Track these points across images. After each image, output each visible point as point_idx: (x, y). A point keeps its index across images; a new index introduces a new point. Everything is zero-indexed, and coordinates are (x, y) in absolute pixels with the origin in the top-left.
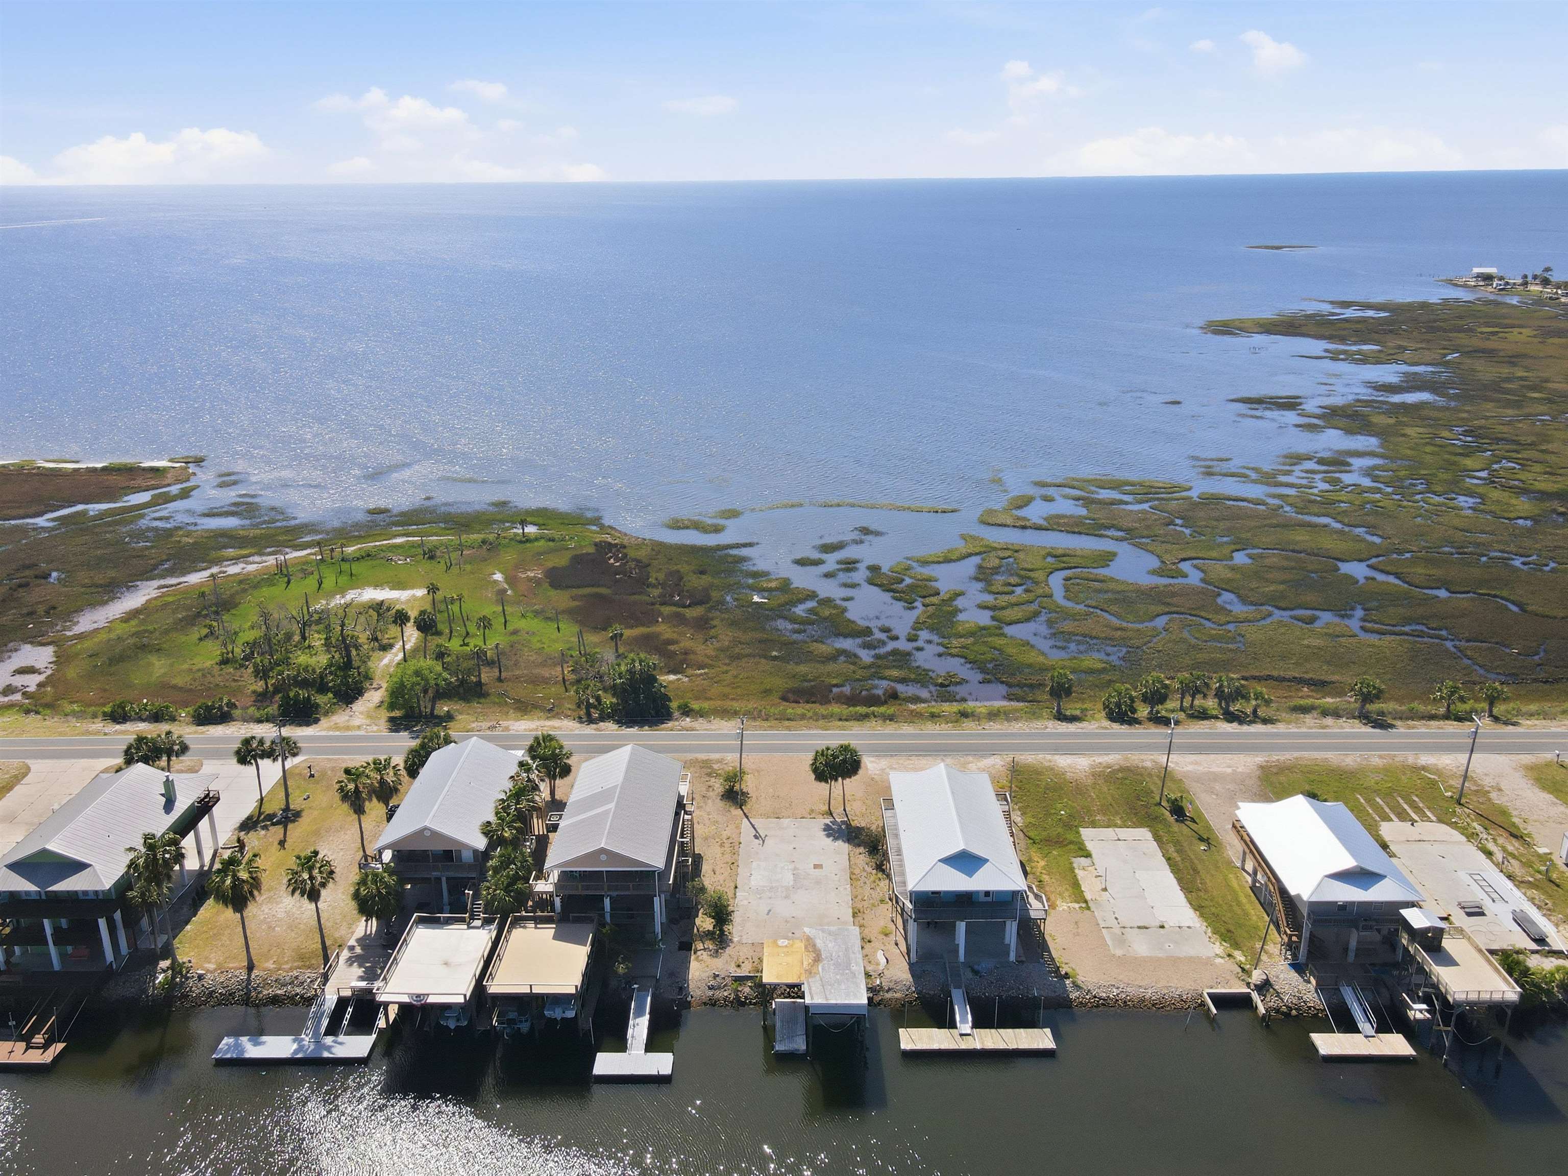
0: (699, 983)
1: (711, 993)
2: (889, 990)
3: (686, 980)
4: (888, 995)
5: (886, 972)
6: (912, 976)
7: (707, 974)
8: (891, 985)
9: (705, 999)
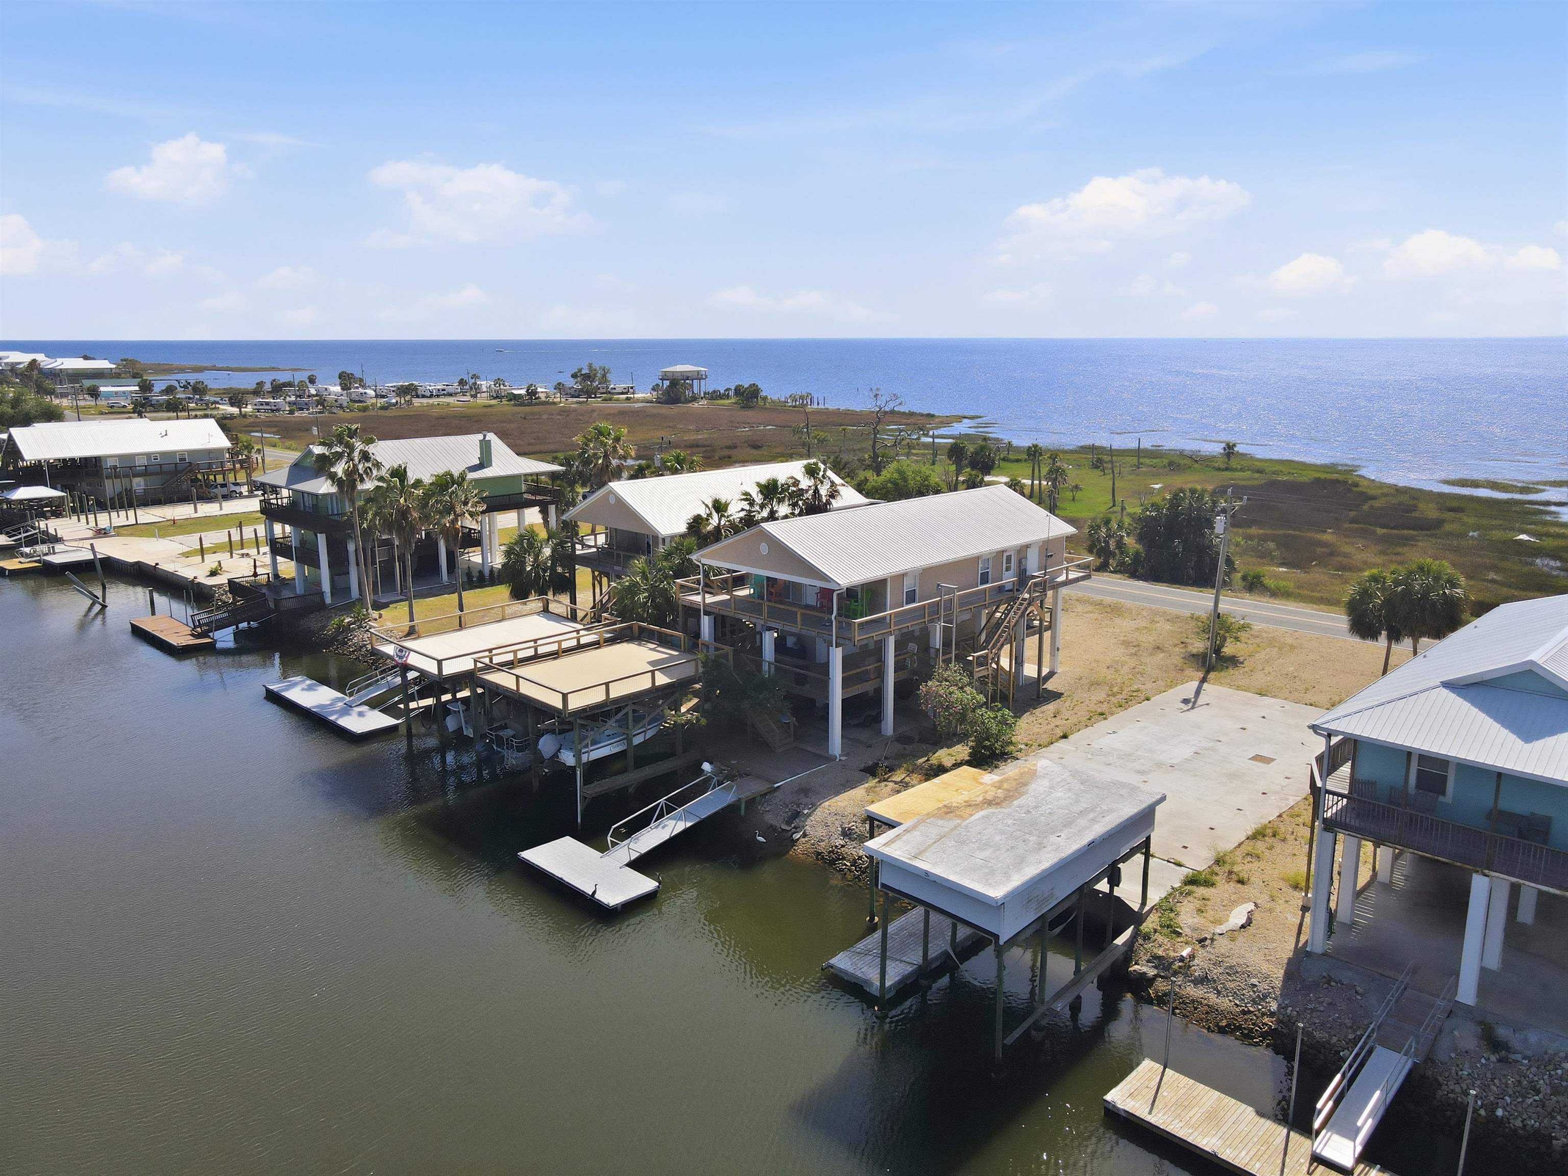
0: (830, 820)
1: (840, 842)
2: (1203, 980)
3: (814, 806)
4: (1192, 991)
5: (1220, 941)
6: (1289, 976)
7: (857, 810)
8: (1216, 972)
9: (823, 847)
